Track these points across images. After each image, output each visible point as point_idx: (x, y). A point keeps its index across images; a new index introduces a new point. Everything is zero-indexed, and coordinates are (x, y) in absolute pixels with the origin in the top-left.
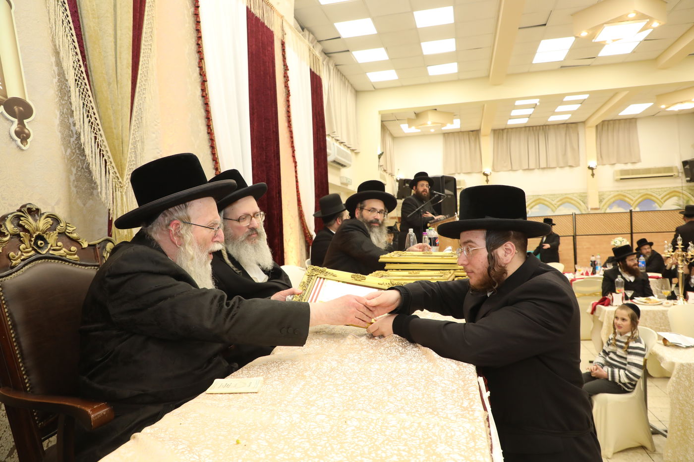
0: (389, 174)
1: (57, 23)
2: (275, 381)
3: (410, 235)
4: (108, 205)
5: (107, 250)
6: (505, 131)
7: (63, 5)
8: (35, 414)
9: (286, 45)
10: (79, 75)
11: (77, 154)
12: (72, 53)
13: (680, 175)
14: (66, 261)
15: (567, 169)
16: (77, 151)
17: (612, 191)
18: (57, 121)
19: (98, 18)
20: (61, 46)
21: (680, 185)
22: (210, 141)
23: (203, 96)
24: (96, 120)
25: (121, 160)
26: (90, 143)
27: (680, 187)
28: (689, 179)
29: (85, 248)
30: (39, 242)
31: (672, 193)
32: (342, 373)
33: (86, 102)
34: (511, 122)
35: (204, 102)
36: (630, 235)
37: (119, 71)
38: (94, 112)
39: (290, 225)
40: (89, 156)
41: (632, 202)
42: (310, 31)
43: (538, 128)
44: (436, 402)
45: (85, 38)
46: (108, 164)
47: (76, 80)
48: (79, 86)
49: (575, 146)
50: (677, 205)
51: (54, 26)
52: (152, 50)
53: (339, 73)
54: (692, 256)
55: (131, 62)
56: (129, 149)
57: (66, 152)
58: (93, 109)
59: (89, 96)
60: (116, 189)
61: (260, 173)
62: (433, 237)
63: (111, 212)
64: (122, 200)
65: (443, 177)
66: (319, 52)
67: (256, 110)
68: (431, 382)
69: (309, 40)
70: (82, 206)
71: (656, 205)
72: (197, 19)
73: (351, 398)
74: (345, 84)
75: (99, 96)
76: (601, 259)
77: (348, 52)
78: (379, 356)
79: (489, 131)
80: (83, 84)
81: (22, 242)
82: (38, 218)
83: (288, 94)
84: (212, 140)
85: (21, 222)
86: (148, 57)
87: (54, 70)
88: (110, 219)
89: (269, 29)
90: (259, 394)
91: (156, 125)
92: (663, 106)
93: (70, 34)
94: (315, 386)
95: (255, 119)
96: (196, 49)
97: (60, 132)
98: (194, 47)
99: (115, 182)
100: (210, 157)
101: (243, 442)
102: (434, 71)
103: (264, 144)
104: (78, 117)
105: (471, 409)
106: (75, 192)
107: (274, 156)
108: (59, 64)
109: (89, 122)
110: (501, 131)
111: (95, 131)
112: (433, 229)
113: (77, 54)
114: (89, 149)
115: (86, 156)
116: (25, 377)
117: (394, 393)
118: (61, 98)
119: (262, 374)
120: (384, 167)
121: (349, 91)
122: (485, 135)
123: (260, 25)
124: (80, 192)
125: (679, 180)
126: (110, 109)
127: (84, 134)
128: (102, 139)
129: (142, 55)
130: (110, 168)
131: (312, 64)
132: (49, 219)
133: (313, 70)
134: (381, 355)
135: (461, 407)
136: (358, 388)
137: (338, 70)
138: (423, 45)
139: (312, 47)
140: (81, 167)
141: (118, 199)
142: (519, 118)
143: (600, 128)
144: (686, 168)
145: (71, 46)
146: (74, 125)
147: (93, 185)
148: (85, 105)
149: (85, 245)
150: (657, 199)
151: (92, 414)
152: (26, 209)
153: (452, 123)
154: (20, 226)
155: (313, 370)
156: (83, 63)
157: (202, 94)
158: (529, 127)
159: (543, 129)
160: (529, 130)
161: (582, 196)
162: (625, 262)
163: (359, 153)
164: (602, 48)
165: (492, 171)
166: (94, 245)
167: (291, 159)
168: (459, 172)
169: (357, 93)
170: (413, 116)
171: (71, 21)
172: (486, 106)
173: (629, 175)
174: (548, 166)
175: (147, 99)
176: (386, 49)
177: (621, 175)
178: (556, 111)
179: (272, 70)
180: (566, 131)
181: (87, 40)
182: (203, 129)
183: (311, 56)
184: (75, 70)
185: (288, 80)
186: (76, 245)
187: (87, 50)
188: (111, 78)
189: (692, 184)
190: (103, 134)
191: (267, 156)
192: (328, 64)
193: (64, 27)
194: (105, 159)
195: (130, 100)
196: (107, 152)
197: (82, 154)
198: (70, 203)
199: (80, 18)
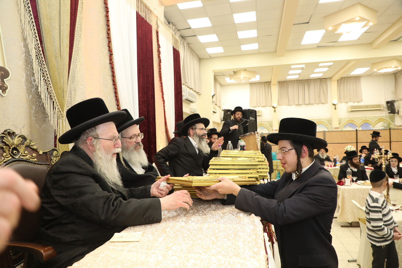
0: (219, 107)
1: (26, 22)
2: (149, 234)
3: (229, 145)
4: (55, 127)
5: (54, 155)
6: (286, 82)
7: (29, 13)
9: (159, 33)
10: (38, 53)
11: (36, 98)
12: (34, 40)
13: (385, 109)
14: (30, 162)
15: (321, 104)
16: (36, 96)
17: (347, 118)
18: (24, 80)
19: (50, 19)
20: (28, 36)
21: (385, 115)
22: (114, 89)
23: (110, 63)
24: (48, 78)
25: (62, 101)
26: (44, 92)
27: (385, 116)
28: (390, 111)
29: (41, 154)
30: (14, 152)
31: (380, 120)
32: (187, 230)
33: (42, 68)
34: (289, 78)
35: (111, 67)
36: (356, 144)
37: (62, 49)
38: (47, 74)
39: (160, 137)
40: (43, 99)
41: (357, 125)
42: (173, 25)
43: (304, 81)
44: (239, 248)
45: (42, 31)
46: (54, 104)
47: (36, 55)
48: (38, 59)
49: (325, 92)
50: (383, 127)
51: (24, 24)
52: (81, 37)
54: (390, 157)
55: (69, 45)
56: (67, 95)
57: (29, 97)
58: (46, 72)
59: (44, 65)
60: (59, 118)
61: (143, 107)
62: (243, 145)
63: (56, 131)
64: (63, 124)
65: (249, 110)
66: (178, 36)
67: (141, 71)
68: (237, 236)
69: (172, 30)
70: (39, 128)
71: (371, 126)
72: (107, 19)
73: (192, 246)
74: (193, 54)
75: (50, 64)
76: (339, 157)
77: (195, 37)
78: (209, 219)
79: (276, 82)
80: (41, 58)
81: (4, 152)
82: (14, 138)
83: (160, 61)
84: (115, 89)
85: (4, 140)
87: (23, 50)
88: (56, 135)
89: (149, 24)
90: (140, 242)
91: (83, 81)
92: (375, 70)
93: (33, 29)
94: (172, 238)
95: (141, 76)
97: (26, 85)
98: (105, 35)
99: (59, 114)
102: (245, 48)
103: (146, 90)
104: (37, 77)
105: (259, 253)
106: (34, 120)
107: (152, 97)
108: (26, 46)
109: (44, 79)
110: (283, 82)
111: (47, 85)
112: (243, 140)
113: (37, 40)
114: (44, 95)
115: (41, 99)
117: (216, 242)
118: (27, 66)
119: (142, 230)
120: (216, 102)
121: (196, 59)
122: (274, 85)
123: (144, 22)
124: (37, 120)
125: (384, 112)
126: (56, 72)
127: (41, 87)
128: (51, 89)
129: (75, 40)
130: (56, 106)
131: (174, 44)
132: (20, 138)
133: (174, 47)
134: (210, 218)
135: (253, 251)
136: (196, 239)
137: (189, 47)
138: (239, 33)
139: (174, 34)
140: (38, 105)
141: (60, 124)
142: (293, 75)
143: (339, 82)
144: (389, 106)
145: (34, 36)
146: (35, 81)
147: (46, 115)
148: (42, 70)
149: (41, 153)
150: (372, 123)
151: (44, 253)
152: (7, 132)
153: (255, 77)
154: (3, 142)
155: (171, 227)
156: (41, 46)
157: (110, 62)
158: (299, 80)
159: (307, 82)
160: (299, 82)
161: (329, 121)
162: (352, 160)
163: (201, 94)
164: (340, 37)
165: (278, 105)
166: (46, 153)
167: (161, 99)
168: (259, 106)
169: (200, 59)
170: (233, 73)
171: (34, 22)
172: (274, 68)
173: (356, 108)
174: (310, 103)
175: (78, 66)
176: (217, 35)
177: (352, 109)
178: (314, 71)
179: (150, 48)
180: (320, 83)
181: (43, 32)
182: (111, 82)
183: (174, 39)
184: (36, 49)
185: (160, 54)
186: (35, 154)
187: (43, 38)
188: (57, 54)
189: (392, 114)
190: (52, 86)
191: (147, 97)
192: (183, 43)
193: (29, 25)
194: (53, 101)
195: (68, 67)
196: (54, 97)
197: (39, 98)
198: (31, 126)
199: (39, 19)
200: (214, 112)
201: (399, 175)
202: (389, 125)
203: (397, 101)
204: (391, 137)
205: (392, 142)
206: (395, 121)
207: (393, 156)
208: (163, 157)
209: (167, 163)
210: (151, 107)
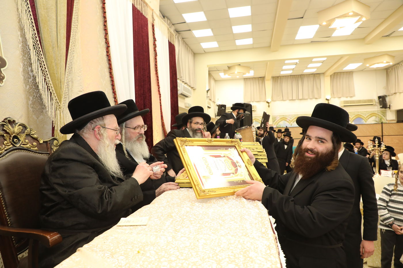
0: (213, 102)
1: (23, 12)
2: (155, 218)
4: (52, 118)
5: (54, 144)
6: (279, 78)
7: (26, 1)
8: (13, 239)
9: (155, 27)
10: (36, 43)
11: (33, 88)
12: (31, 29)
13: (377, 104)
14: (30, 151)
15: (314, 100)
16: (33, 87)
18: (21, 70)
19: (47, 9)
20: (25, 25)
21: (377, 110)
22: (112, 82)
23: (107, 56)
24: (45, 68)
25: (60, 92)
26: (42, 82)
27: (376, 111)
28: (381, 106)
29: (41, 143)
30: (15, 140)
31: (372, 114)
32: (193, 214)
33: (40, 58)
34: (283, 73)
35: (108, 59)
37: (59, 40)
38: (44, 64)
39: (157, 131)
40: (41, 89)
42: (168, 19)
43: (298, 76)
44: (247, 229)
46: (52, 94)
47: (34, 45)
48: (35, 49)
49: (319, 87)
50: (375, 121)
51: (21, 13)
52: (78, 28)
53: (184, 43)
54: (383, 150)
55: (66, 35)
56: (65, 86)
57: (26, 87)
58: (43, 62)
59: (41, 55)
60: (57, 109)
61: (140, 100)
62: (240, 138)
63: (54, 122)
64: (60, 115)
66: (173, 31)
67: (138, 64)
68: (244, 219)
69: (167, 23)
70: (36, 119)
71: (364, 121)
72: (104, 11)
73: (199, 228)
74: (188, 49)
75: (47, 55)
77: (190, 31)
79: (270, 77)
80: (38, 48)
81: (5, 140)
82: (14, 126)
83: (156, 55)
85: (4, 128)
86: (75, 32)
87: (19, 39)
88: (53, 127)
89: (145, 17)
90: (147, 226)
91: (80, 72)
92: (368, 65)
93: (30, 18)
94: (179, 221)
95: (137, 69)
96: (103, 28)
97: (23, 75)
98: (102, 27)
99: (56, 105)
100: (111, 91)
101: (141, 252)
102: (239, 42)
103: (142, 83)
104: (35, 67)
105: (267, 233)
106: (32, 111)
107: (148, 91)
108: (23, 35)
109: (41, 70)
110: (277, 78)
111: (45, 75)
112: (239, 133)
113: (34, 30)
114: (41, 86)
115: (39, 89)
116: (7, 218)
117: (223, 225)
118: (24, 56)
119: (147, 215)
120: (210, 97)
121: (190, 54)
122: (268, 80)
123: (140, 14)
124: (34, 111)
125: (376, 107)
126: (54, 63)
127: (38, 77)
128: (49, 80)
129: (72, 31)
130: (53, 97)
131: (169, 38)
132: (21, 127)
133: (170, 41)
135: (261, 232)
136: (203, 222)
137: (184, 41)
138: (233, 27)
139: (169, 28)
140: (35, 96)
141: (58, 115)
142: (287, 70)
143: (332, 77)
144: (380, 100)
145: (31, 26)
146: (32, 71)
147: (43, 107)
148: (39, 60)
149: (41, 142)
150: (364, 117)
151: (50, 238)
152: (7, 121)
153: (249, 72)
154: (4, 130)
156: (38, 36)
157: (107, 54)
158: (293, 75)
159: (301, 77)
160: (293, 77)
163: (196, 89)
164: (334, 32)
165: (272, 101)
166: (46, 142)
167: (158, 93)
168: (253, 101)
169: (195, 54)
170: (227, 68)
171: (31, 11)
172: (268, 63)
173: (348, 103)
174: (304, 98)
175: (75, 57)
176: (212, 30)
177: (344, 104)
178: (308, 67)
179: (146, 41)
180: (314, 78)
181: (40, 22)
182: (108, 74)
183: (169, 33)
184: (33, 39)
185: (156, 47)
186: (36, 142)
187: (40, 28)
188: (54, 44)
189: (384, 109)
190: (49, 77)
191: (144, 91)
192: (178, 37)
193: (26, 14)
194: (51, 92)
195: (65, 58)
196: (52, 88)
197: (36, 89)
198: (28, 117)
199: (36, 9)
200: (209, 107)
201: (392, 167)
202: (381, 119)
203: (389, 96)
204: (383, 131)
205: (384, 136)
206: (386, 116)
207: (386, 148)
208: (161, 149)
209: (165, 155)
210: (147, 100)
